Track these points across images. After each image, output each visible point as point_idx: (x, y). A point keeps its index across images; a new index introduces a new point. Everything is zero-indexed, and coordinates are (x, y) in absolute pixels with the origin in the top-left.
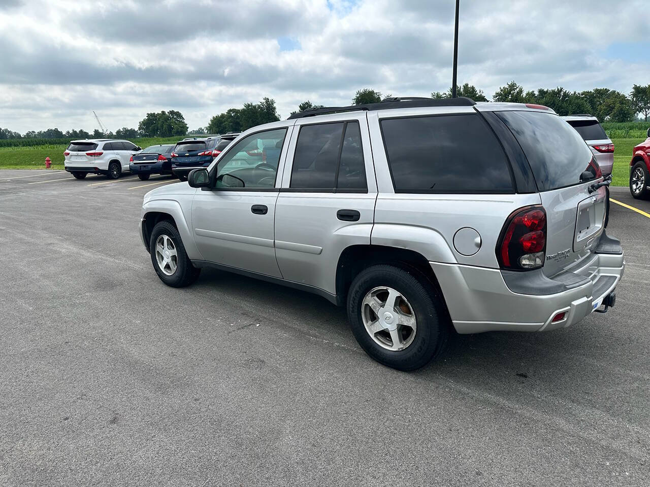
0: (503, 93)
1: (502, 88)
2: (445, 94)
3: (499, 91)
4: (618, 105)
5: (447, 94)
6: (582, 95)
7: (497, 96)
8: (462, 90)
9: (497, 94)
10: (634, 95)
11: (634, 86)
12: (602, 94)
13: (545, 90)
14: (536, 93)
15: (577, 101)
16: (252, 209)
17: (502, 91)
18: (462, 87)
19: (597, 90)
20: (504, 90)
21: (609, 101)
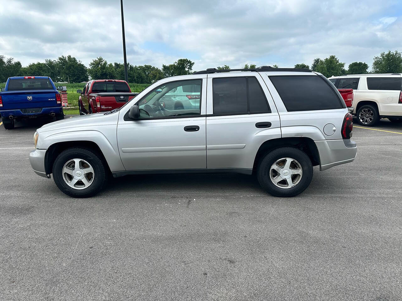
0: (95, 63)
1: (94, 60)
2: (55, 61)
3: (92, 62)
4: (158, 75)
5: (57, 61)
6: (139, 68)
7: (91, 65)
8: (67, 59)
9: (92, 63)
10: (164, 70)
11: (163, 65)
12: (148, 68)
13: (118, 63)
14: (114, 65)
15: (137, 71)
16: (184, 129)
17: (94, 62)
18: (67, 57)
19: (146, 66)
20: (95, 61)
21: (154, 72)
